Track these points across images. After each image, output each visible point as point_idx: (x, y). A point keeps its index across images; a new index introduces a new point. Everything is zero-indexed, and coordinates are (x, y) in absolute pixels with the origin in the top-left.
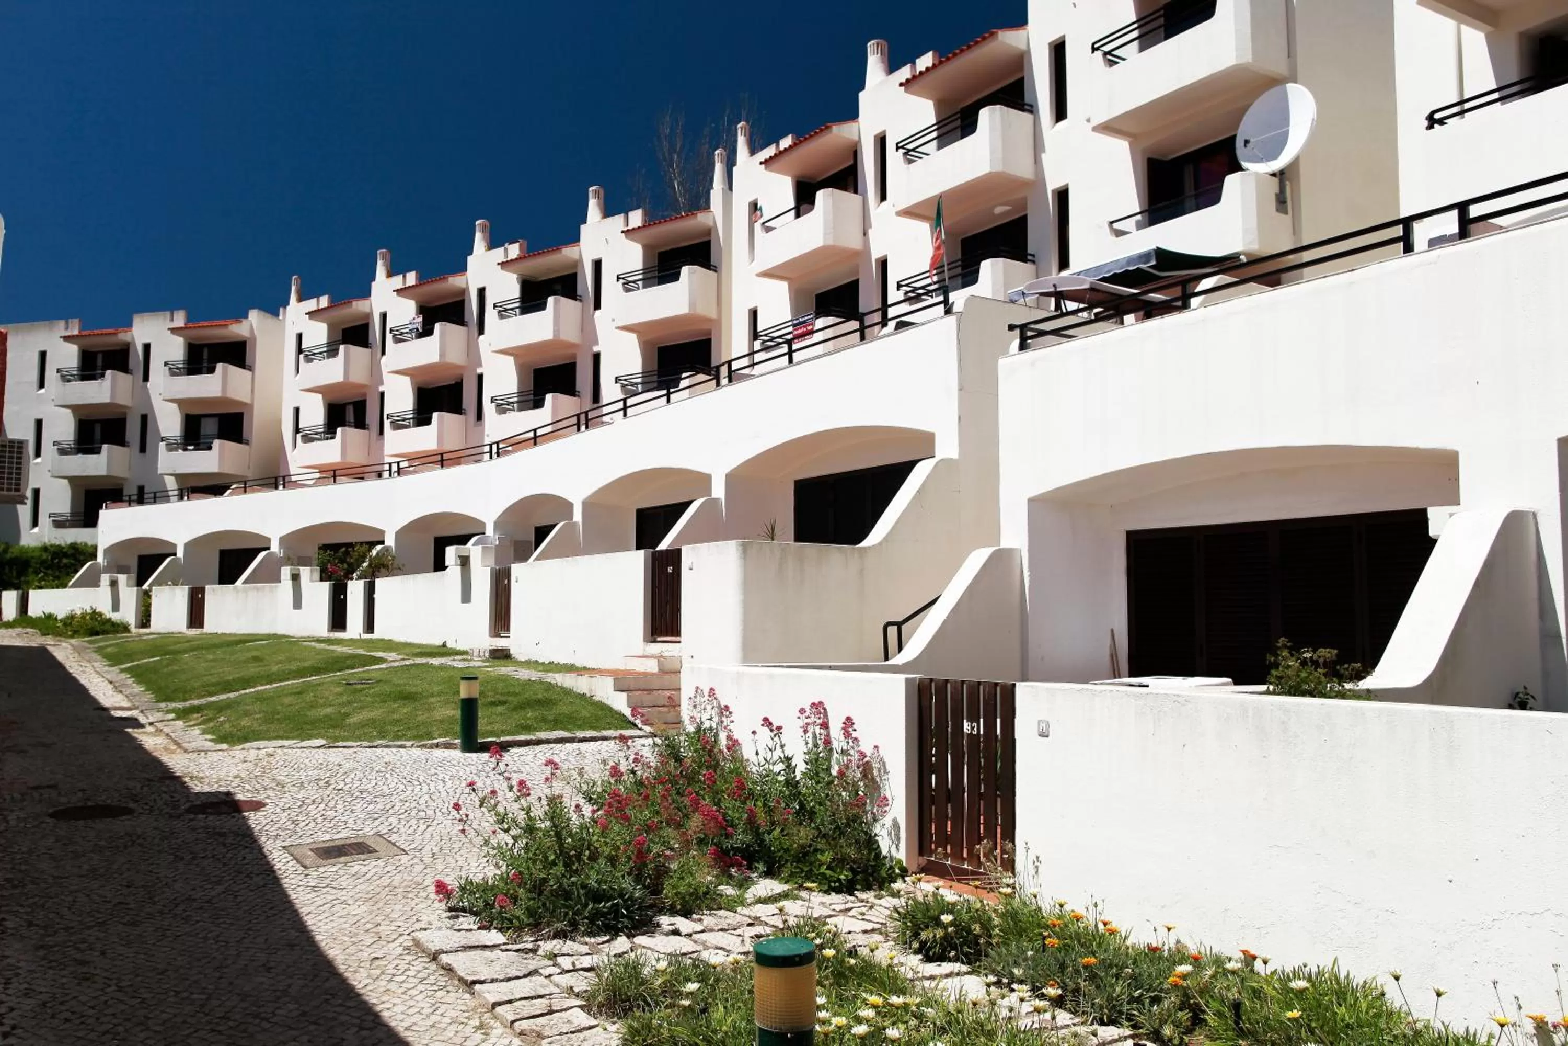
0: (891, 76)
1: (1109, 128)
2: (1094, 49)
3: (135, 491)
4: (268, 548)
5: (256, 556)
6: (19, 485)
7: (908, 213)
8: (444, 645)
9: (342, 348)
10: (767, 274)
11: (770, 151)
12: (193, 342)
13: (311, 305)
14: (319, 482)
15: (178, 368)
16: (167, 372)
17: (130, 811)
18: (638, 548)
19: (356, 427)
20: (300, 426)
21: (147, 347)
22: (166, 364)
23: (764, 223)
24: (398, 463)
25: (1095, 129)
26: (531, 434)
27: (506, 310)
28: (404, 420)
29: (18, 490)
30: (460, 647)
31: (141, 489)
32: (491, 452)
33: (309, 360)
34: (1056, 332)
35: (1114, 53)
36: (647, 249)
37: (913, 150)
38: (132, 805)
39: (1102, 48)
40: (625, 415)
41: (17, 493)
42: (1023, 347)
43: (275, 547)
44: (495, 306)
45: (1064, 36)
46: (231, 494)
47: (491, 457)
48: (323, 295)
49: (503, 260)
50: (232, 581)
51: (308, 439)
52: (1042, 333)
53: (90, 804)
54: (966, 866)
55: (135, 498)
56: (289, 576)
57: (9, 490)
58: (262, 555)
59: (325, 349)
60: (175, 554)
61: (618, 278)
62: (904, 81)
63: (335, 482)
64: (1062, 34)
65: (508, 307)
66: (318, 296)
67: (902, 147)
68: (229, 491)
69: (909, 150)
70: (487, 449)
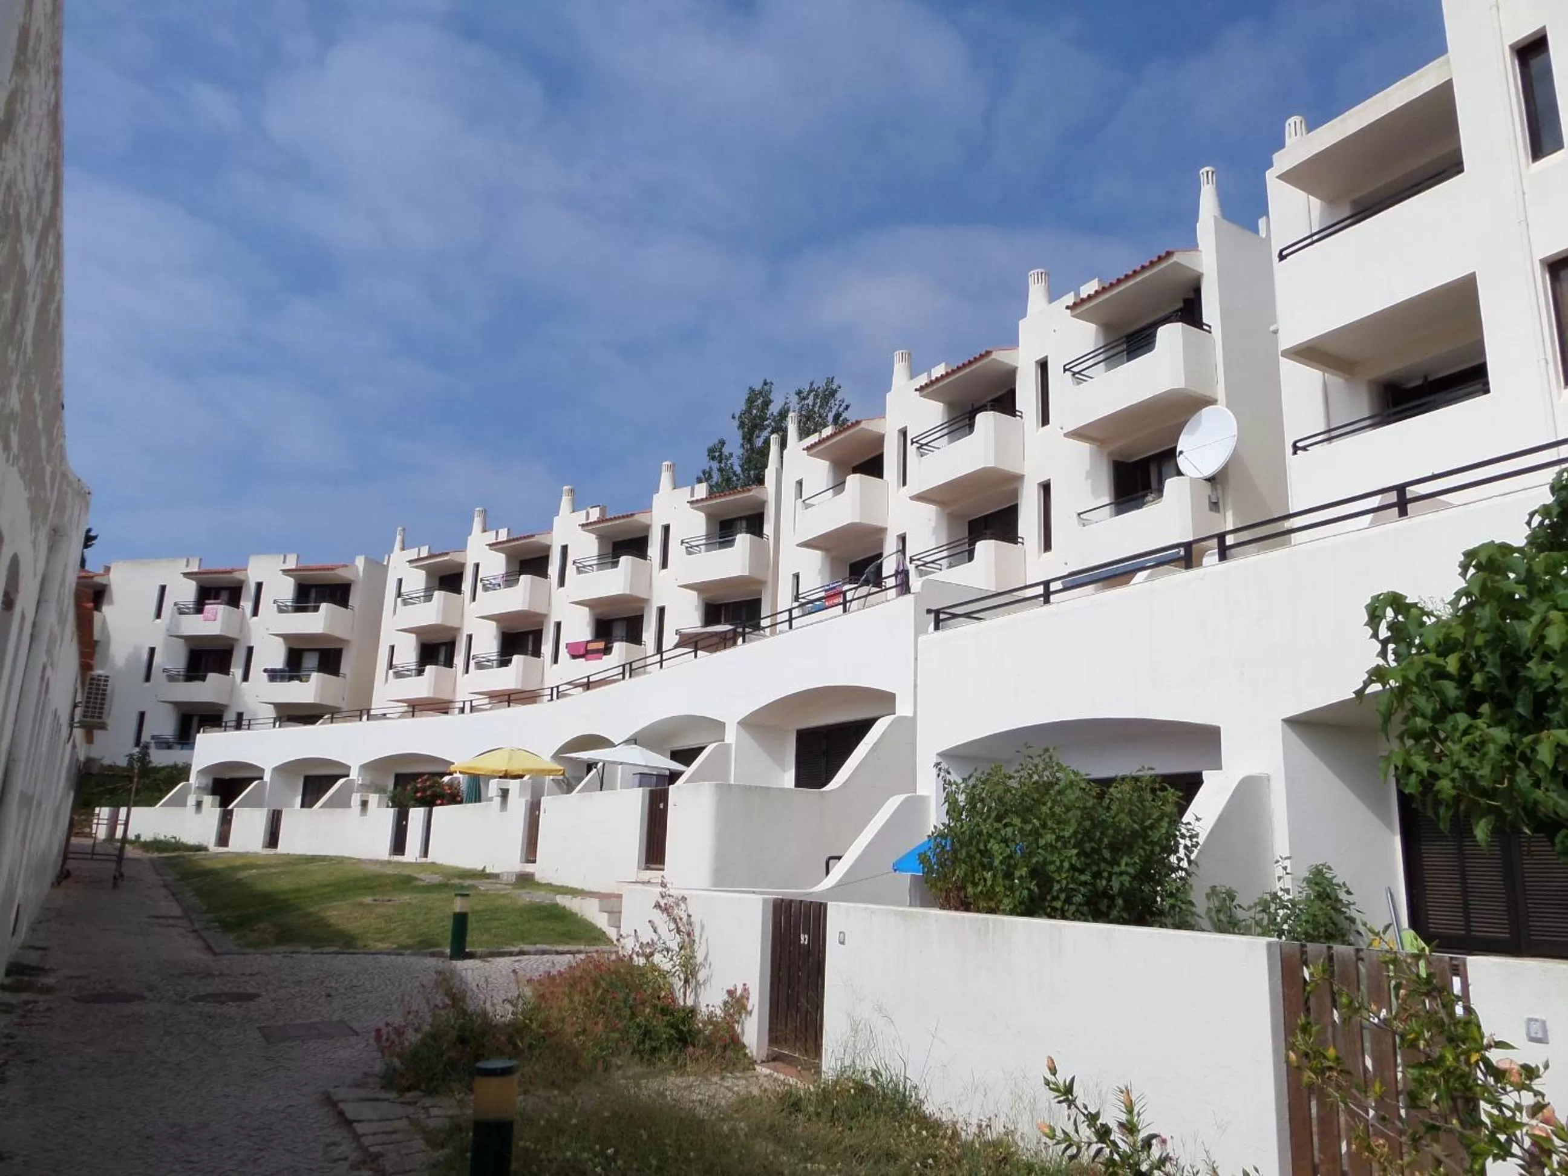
0: (912, 381)
1: (1078, 434)
2: (1065, 370)
3: (233, 717)
4: (348, 776)
5: (335, 782)
6: (101, 713)
7: (921, 497)
8: (484, 870)
9: (436, 593)
10: (807, 544)
11: (814, 438)
12: (303, 582)
13: (412, 554)
14: (403, 715)
15: (286, 606)
16: (276, 609)
17: (142, 998)
18: (640, 786)
19: (445, 666)
20: (394, 663)
21: (259, 586)
22: (275, 602)
23: (804, 501)
24: (471, 701)
25: (1066, 435)
26: (586, 680)
27: (584, 567)
28: (488, 661)
29: (100, 718)
30: (495, 871)
31: (240, 716)
32: (552, 695)
33: (405, 603)
34: (968, 615)
35: (1083, 373)
36: (710, 517)
37: (926, 444)
38: (147, 994)
39: (1073, 369)
40: (661, 666)
41: (99, 721)
42: (937, 628)
43: (354, 775)
44: (574, 562)
45: (1047, 357)
46: (322, 724)
47: (552, 699)
48: (424, 545)
49: (584, 522)
50: (311, 806)
51: (399, 675)
52: (955, 616)
53: (111, 991)
54: (797, 1055)
55: (233, 724)
56: (359, 803)
57: (93, 717)
58: (341, 781)
59: (422, 594)
60: (261, 778)
61: (682, 542)
62: (918, 387)
63: (413, 716)
64: (1043, 356)
65: (585, 564)
66: (419, 546)
67: (917, 442)
68: (321, 721)
69: (922, 445)
70: (549, 692)
